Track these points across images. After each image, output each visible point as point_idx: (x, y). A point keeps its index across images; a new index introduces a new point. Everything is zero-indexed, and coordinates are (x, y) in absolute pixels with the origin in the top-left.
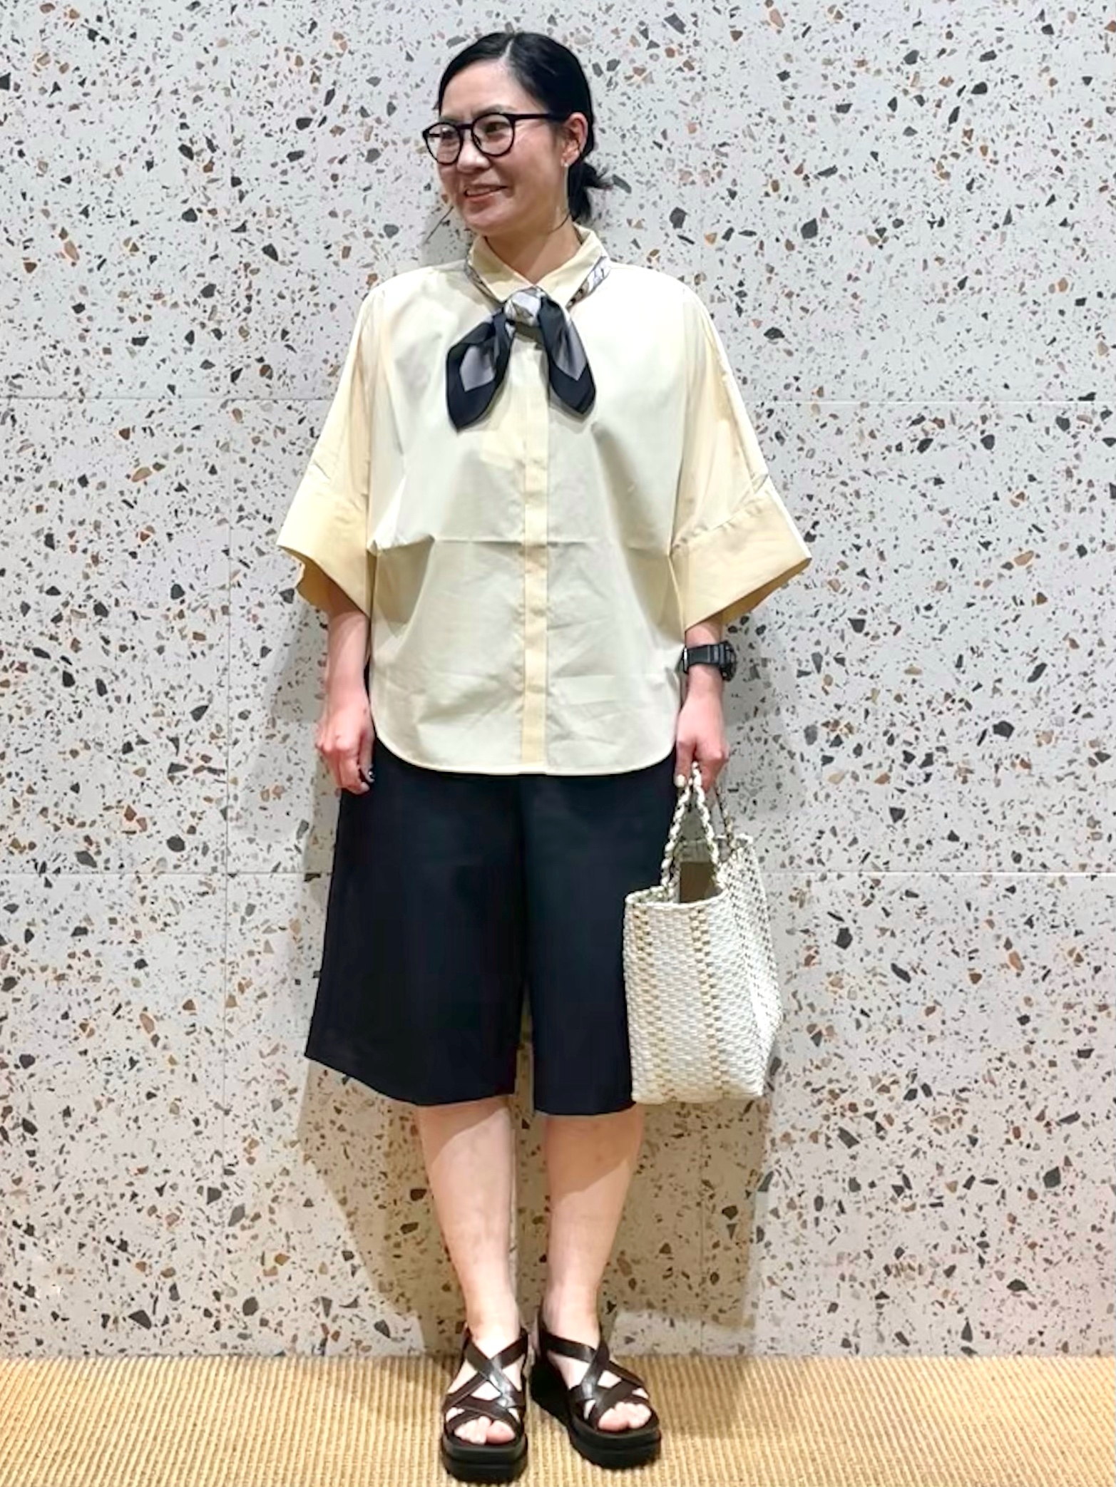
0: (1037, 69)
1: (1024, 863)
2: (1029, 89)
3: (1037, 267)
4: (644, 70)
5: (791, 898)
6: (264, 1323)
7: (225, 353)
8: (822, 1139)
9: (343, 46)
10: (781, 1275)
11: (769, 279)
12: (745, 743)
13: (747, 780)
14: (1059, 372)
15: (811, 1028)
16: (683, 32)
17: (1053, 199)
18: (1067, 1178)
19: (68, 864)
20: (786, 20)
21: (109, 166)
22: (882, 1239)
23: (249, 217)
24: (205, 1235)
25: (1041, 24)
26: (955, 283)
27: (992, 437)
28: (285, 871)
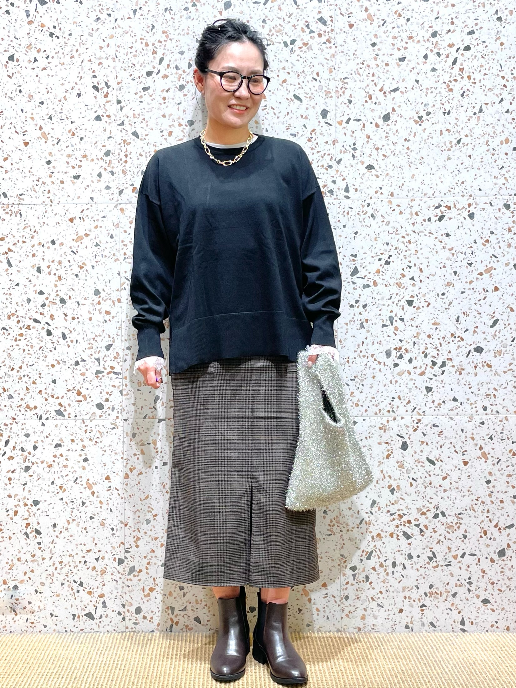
0: (495, 38)
1: (488, 411)
2: (490, 48)
3: (494, 132)
4: (307, 44)
5: (380, 428)
6: (145, 618)
7: (116, 182)
8: (395, 536)
9: (167, 37)
10: (377, 596)
11: (368, 142)
12: (358, 359)
13: (359, 375)
14: (504, 182)
15: (390, 486)
16: (326, 25)
17: (502, 100)
18: (508, 553)
19: (51, 415)
20: (375, 18)
21: (61, 95)
22: (423, 581)
23: (125, 118)
24: (118, 579)
25: (496, 16)
26: (455, 142)
27: (473, 214)
28: (149, 418)
